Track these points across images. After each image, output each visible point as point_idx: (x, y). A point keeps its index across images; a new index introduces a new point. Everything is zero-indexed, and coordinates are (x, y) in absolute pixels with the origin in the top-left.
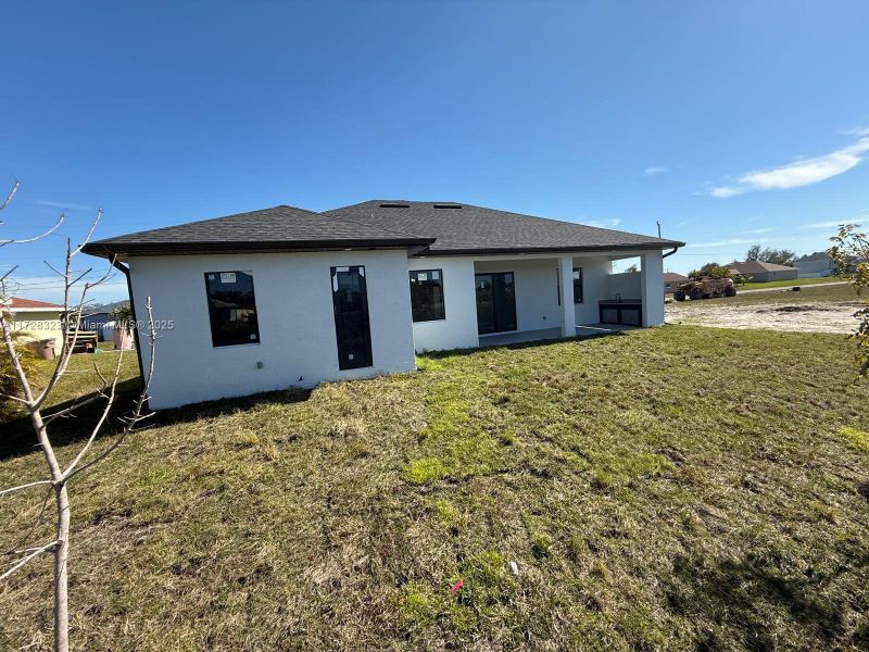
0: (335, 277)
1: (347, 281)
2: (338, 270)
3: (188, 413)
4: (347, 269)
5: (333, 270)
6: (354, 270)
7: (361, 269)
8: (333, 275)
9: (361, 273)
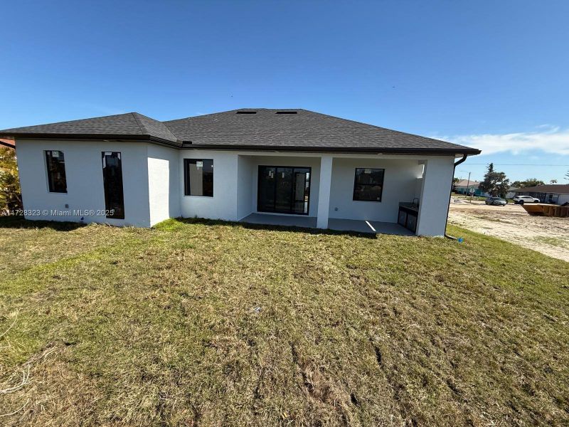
0: (104, 159)
1: (112, 162)
2: (106, 154)
3: (41, 224)
4: (110, 154)
5: (103, 153)
6: (115, 155)
7: (119, 154)
8: (103, 157)
9: (119, 157)
